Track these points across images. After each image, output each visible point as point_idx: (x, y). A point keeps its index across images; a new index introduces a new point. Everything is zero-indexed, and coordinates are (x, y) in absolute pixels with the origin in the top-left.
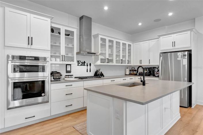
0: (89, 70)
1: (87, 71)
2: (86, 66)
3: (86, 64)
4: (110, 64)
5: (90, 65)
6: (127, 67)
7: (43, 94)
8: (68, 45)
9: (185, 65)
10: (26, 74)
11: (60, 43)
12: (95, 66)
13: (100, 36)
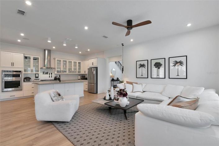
0: (51, 77)
1: (49, 77)
2: (49, 75)
3: (48, 73)
4: (65, 73)
5: (52, 74)
6: (79, 75)
7: (19, 87)
8: (36, 64)
9: (94, 74)
10: (14, 78)
11: (30, 64)
12: (55, 74)
13: (56, 59)
